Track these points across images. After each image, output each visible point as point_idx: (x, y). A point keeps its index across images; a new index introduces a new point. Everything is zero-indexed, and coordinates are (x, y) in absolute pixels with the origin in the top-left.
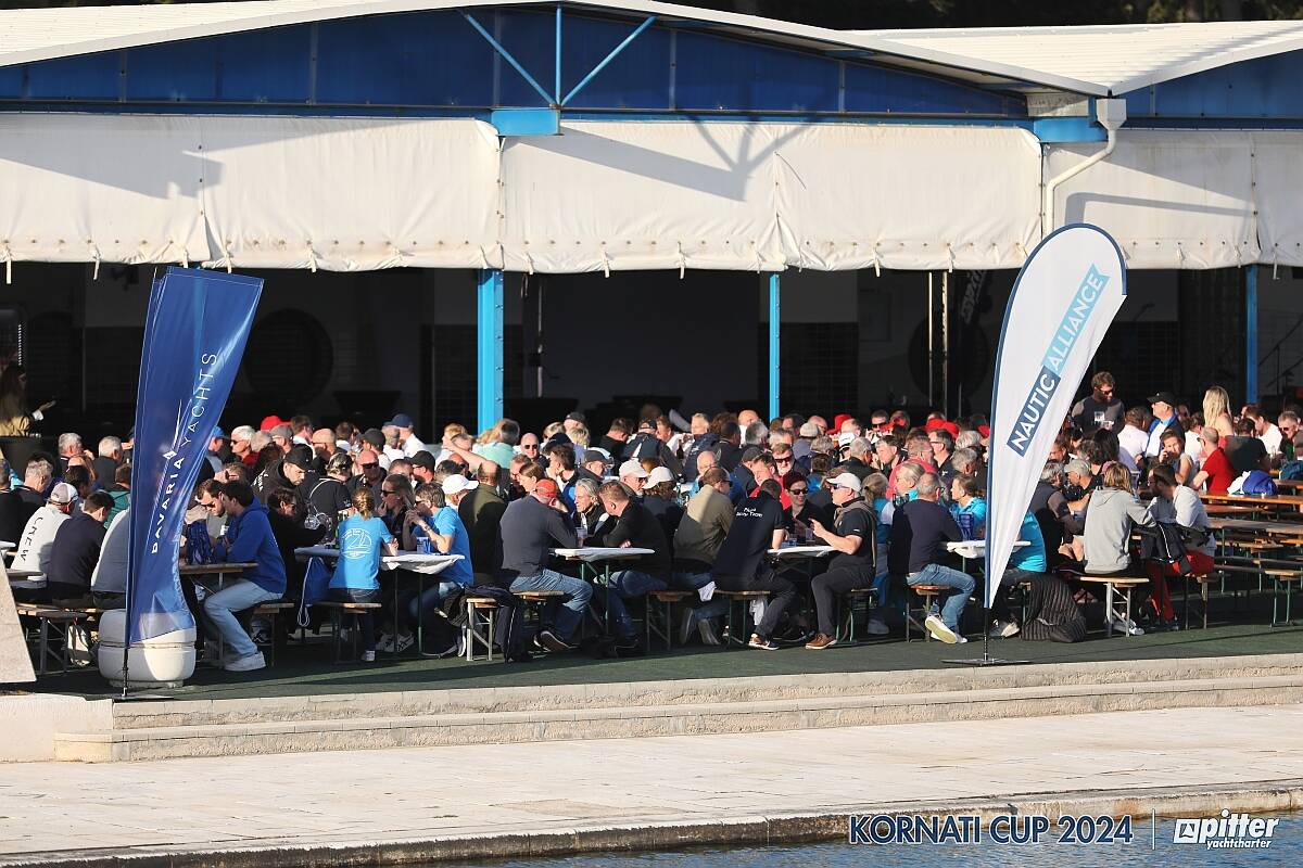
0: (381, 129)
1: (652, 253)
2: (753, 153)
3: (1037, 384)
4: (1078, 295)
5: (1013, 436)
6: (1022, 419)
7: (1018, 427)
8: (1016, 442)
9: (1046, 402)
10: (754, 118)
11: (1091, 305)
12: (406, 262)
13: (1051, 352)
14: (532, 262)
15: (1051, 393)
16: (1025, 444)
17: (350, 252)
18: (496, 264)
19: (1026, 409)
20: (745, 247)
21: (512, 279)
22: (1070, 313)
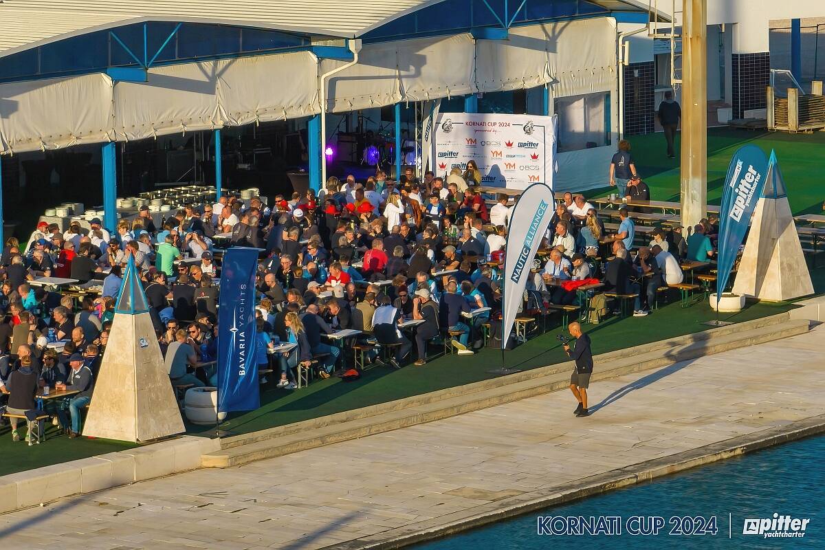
0: (65, 82)
1: (171, 126)
2: (217, 72)
3: (522, 253)
4: (537, 213)
5: (513, 275)
6: (516, 267)
7: (515, 271)
8: (514, 278)
9: (525, 259)
10: (218, 58)
11: (542, 217)
12: (79, 142)
13: (527, 239)
14: (126, 136)
15: (527, 256)
16: (518, 278)
17: (56, 140)
18: (113, 139)
19: (518, 264)
20: (207, 119)
21: (118, 145)
22: (534, 221)
